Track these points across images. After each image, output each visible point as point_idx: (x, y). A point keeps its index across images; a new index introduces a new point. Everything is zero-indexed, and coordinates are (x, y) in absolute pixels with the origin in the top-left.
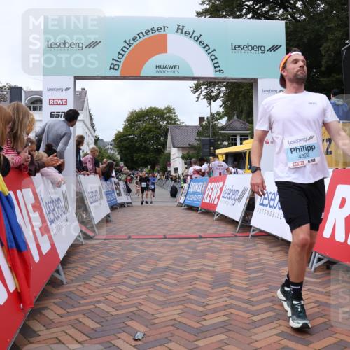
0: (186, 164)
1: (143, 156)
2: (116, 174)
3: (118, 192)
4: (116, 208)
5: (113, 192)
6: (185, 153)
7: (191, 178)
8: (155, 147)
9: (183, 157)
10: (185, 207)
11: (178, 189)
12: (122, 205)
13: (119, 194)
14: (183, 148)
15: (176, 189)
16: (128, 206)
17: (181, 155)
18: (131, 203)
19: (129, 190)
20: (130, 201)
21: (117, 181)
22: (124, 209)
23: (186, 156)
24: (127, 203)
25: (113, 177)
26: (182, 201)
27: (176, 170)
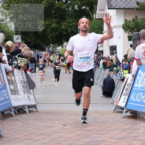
0: (130, 39)
1: (54, 25)
2: (9, 58)
3: (12, 87)
4: (10, 115)
5: (5, 88)
6: (130, 18)
7: (140, 64)
8: (76, 7)
9: (126, 27)
10: (128, 114)
11: (116, 82)
12: (20, 110)
13: (14, 92)
14: (127, 10)
15: (113, 82)
16: (30, 112)
17: (122, 22)
18: (35, 106)
19: (30, 85)
20: (33, 103)
21: (10, 68)
22: (24, 116)
23: (132, 25)
24: (29, 107)
25: (3, 62)
26: (122, 104)
27: (113, 49)
